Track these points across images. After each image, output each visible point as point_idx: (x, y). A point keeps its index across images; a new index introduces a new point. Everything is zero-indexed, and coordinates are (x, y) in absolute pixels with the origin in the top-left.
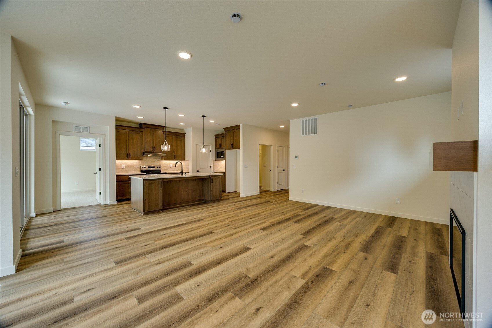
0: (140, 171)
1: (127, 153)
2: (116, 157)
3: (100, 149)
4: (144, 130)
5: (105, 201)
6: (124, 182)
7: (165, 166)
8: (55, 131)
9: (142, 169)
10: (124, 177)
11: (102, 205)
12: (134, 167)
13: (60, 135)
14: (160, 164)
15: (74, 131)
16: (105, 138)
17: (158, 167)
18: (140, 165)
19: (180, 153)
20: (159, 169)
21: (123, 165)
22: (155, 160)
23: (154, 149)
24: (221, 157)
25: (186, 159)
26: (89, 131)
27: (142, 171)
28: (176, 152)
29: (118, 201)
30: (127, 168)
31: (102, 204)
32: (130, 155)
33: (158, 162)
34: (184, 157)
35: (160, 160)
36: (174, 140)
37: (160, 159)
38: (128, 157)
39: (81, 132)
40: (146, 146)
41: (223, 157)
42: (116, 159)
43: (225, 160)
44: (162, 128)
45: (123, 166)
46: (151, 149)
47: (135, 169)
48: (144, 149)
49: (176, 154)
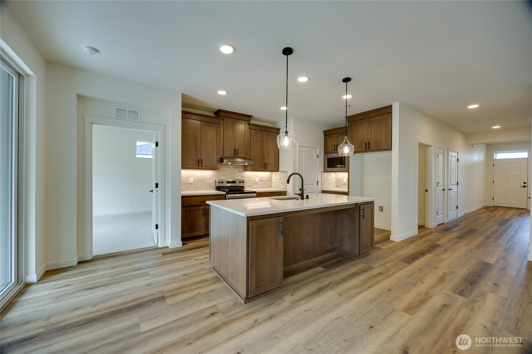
0: (215, 188)
1: (198, 158)
2: (182, 164)
3: (156, 150)
4: (222, 121)
5: (165, 241)
6: (193, 208)
7: (250, 181)
8: (84, 116)
9: (218, 185)
10: (193, 198)
11: (159, 248)
12: (207, 181)
13: (92, 123)
14: (243, 177)
15: (115, 117)
16: (164, 131)
17: (240, 182)
18: (215, 179)
19: (272, 160)
20: (241, 185)
21: (190, 178)
22: (236, 171)
23: (237, 153)
24: (336, 167)
25: (280, 170)
26: (139, 117)
27: (218, 188)
28: (266, 159)
29: (185, 239)
30: (196, 183)
31: (160, 246)
32: (202, 161)
33: (240, 173)
34: (277, 167)
35: (243, 171)
36: (264, 138)
37: (242, 169)
38: (198, 165)
39: (127, 119)
40: (225, 148)
41: (342, 167)
42: (182, 168)
43: (348, 171)
44: (247, 119)
45: (191, 180)
46: (233, 152)
47: (208, 186)
48: (222, 153)
49: (266, 162)
